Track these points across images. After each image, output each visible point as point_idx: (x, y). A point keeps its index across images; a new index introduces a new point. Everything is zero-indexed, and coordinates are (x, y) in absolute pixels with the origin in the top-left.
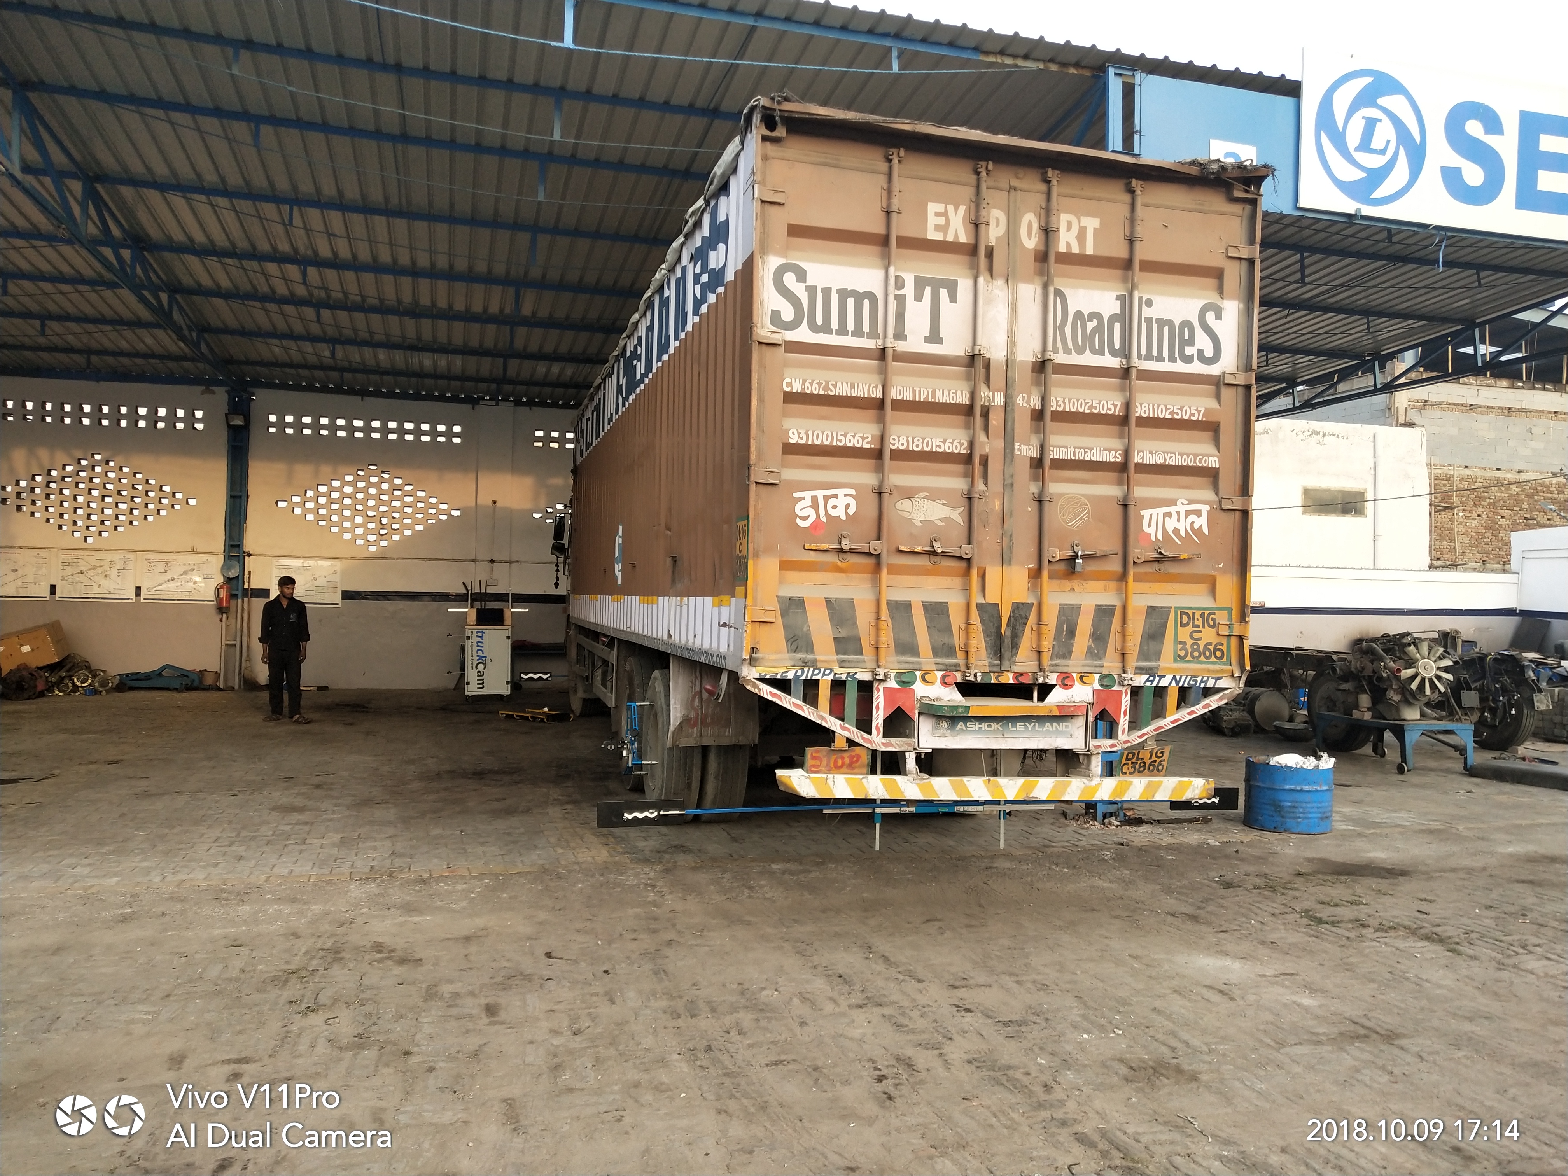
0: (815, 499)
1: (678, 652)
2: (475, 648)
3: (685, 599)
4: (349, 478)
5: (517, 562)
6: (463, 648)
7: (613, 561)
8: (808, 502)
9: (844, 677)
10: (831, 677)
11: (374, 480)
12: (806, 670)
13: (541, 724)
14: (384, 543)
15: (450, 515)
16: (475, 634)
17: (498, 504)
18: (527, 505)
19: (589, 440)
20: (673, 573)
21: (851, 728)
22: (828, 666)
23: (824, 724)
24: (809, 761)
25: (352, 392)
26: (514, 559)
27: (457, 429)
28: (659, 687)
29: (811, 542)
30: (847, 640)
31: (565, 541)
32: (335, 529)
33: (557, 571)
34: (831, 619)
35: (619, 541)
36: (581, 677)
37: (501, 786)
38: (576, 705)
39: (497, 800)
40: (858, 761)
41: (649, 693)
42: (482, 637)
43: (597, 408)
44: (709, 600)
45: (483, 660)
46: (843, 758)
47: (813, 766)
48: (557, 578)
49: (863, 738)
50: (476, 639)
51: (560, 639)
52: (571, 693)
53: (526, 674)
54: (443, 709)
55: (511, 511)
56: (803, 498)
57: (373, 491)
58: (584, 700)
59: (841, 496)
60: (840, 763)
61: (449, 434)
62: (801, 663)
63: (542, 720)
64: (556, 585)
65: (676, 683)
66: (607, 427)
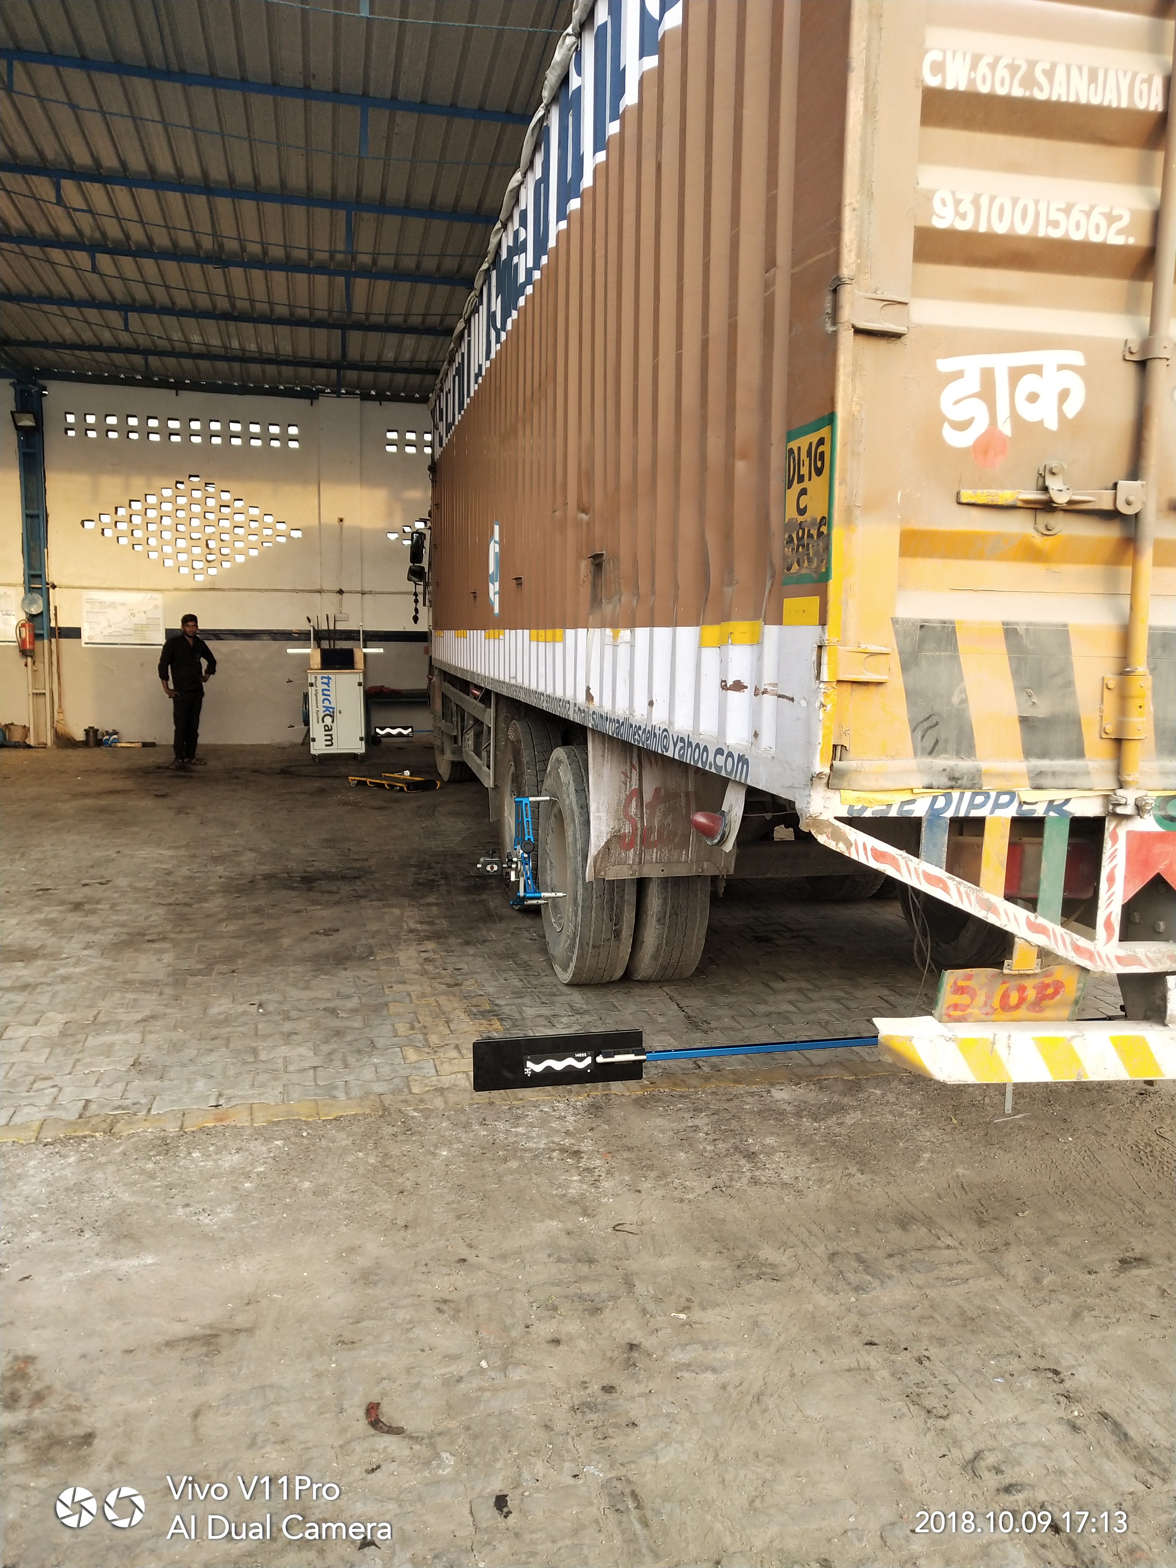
0: (987, 376)
1: (609, 728)
2: (321, 697)
3: (625, 634)
4: (167, 493)
5: (370, 593)
6: (306, 696)
7: (486, 579)
8: (972, 383)
9: (1039, 811)
10: (1012, 811)
11: (197, 494)
12: (956, 794)
13: (400, 795)
14: (213, 571)
15: (289, 537)
16: (319, 680)
17: (346, 523)
18: (380, 523)
19: (450, 420)
20: (594, 586)
21: (1050, 925)
22: (1005, 785)
23: (992, 919)
24: (946, 996)
25: (163, 384)
26: (366, 589)
27: (293, 431)
28: (566, 775)
29: (974, 486)
30: (1049, 722)
31: (425, 564)
32: (154, 555)
33: (416, 601)
34: (1016, 673)
35: (494, 548)
36: (448, 735)
37: (337, 903)
38: (444, 770)
39: (327, 933)
40: (1056, 993)
41: (548, 783)
42: (328, 684)
43: (459, 371)
44: (687, 635)
45: (331, 713)
46: (1022, 989)
47: (956, 1007)
48: (417, 611)
49: (1077, 949)
50: (320, 687)
51: (423, 685)
52: (437, 753)
53: (382, 729)
54: (283, 772)
55: (361, 531)
56: (958, 375)
57: (196, 509)
58: (453, 763)
59: (1049, 370)
60: (1014, 998)
61: (285, 438)
62: (944, 781)
63: (402, 789)
64: (416, 619)
65: (599, 775)
66: (474, 387)
